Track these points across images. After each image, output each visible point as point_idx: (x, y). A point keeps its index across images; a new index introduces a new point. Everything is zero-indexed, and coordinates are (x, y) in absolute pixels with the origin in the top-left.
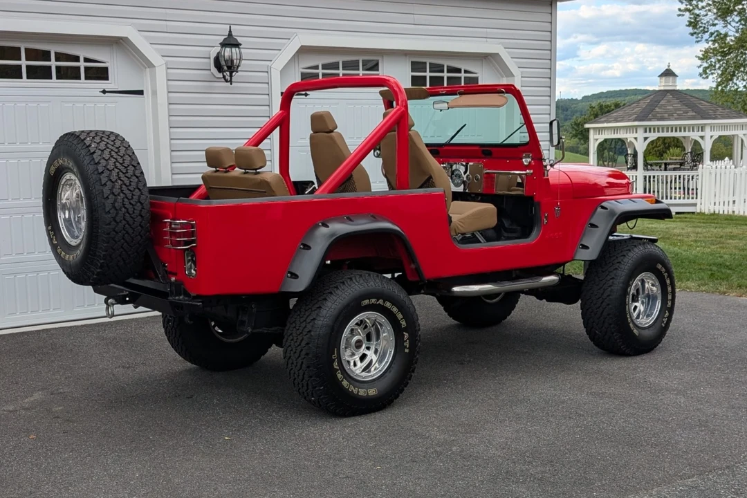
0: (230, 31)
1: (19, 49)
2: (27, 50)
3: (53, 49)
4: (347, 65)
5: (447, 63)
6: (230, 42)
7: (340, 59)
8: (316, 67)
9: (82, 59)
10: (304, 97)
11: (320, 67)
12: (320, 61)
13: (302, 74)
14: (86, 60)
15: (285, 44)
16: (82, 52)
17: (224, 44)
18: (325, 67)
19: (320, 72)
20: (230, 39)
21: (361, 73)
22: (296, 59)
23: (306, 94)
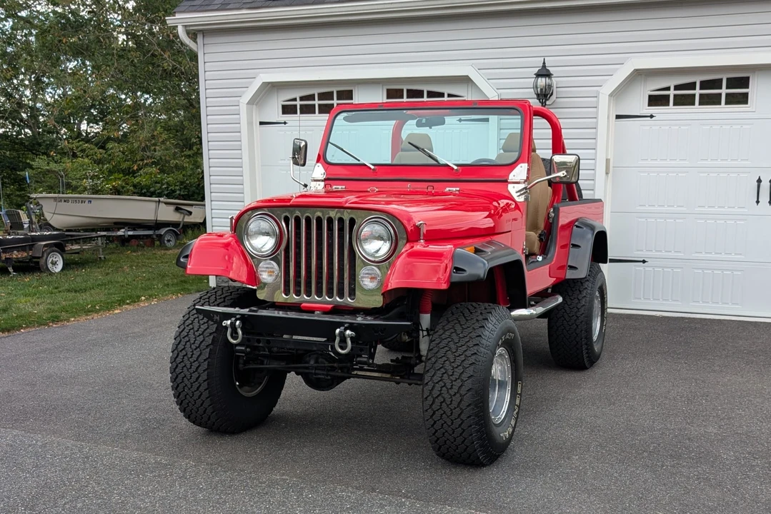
0: (544, 63)
1: (403, 90)
2: (408, 90)
3: (426, 88)
4: (704, 85)
6: (544, 73)
7: (698, 79)
8: (668, 89)
9: (446, 95)
10: (649, 118)
11: (672, 88)
12: (672, 82)
13: (650, 97)
14: (449, 95)
15: (617, 69)
16: (446, 90)
17: (538, 75)
18: (677, 88)
19: (672, 93)
20: (545, 70)
21: (724, 91)
22: (643, 83)
23: (652, 116)
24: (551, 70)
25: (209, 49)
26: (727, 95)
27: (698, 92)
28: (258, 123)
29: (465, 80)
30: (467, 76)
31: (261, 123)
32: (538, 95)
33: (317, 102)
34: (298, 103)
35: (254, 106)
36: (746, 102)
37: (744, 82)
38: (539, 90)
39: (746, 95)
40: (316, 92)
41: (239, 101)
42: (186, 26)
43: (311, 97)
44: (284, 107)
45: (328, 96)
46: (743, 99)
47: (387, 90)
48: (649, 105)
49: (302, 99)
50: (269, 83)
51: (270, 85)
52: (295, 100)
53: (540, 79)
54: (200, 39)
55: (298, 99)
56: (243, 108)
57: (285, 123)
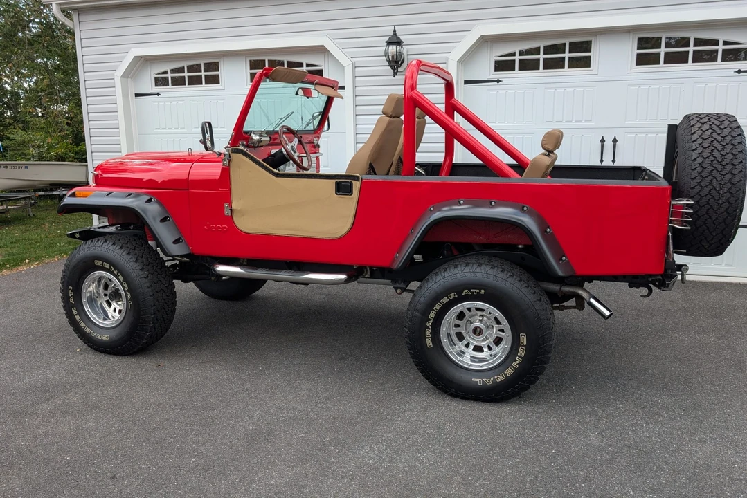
0: (395, 31)
1: (264, 61)
2: (270, 61)
3: (285, 59)
4: (548, 50)
5: (692, 36)
6: (395, 41)
7: (542, 44)
8: (513, 54)
9: (305, 65)
10: (496, 83)
11: (517, 54)
12: (517, 48)
13: (496, 62)
14: (308, 65)
15: (465, 36)
16: (305, 60)
17: (390, 43)
18: (521, 53)
19: (517, 58)
20: (395, 38)
21: (567, 55)
22: (489, 49)
23: (498, 81)
24: (402, 38)
25: (84, 26)
26: (570, 59)
27: (542, 57)
28: (134, 95)
29: (321, 50)
30: (323, 46)
31: (137, 95)
32: (389, 62)
33: (186, 74)
34: (169, 75)
35: (129, 79)
36: (589, 66)
37: (586, 46)
38: (390, 57)
39: (589, 58)
40: (185, 64)
41: (114, 75)
42: (60, 4)
43: (181, 70)
44: (156, 79)
45: (197, 68)
46: (585, 63)
47: (250, 61)
48: (495, 71)
49: (173, 71)
50: (141, 57)
51: (143, 59)
52: (166, 72)
53: (391, 47)
54: (75, 17)
55: (169, 72)
56: (118, 82)
57: (158, 94)
